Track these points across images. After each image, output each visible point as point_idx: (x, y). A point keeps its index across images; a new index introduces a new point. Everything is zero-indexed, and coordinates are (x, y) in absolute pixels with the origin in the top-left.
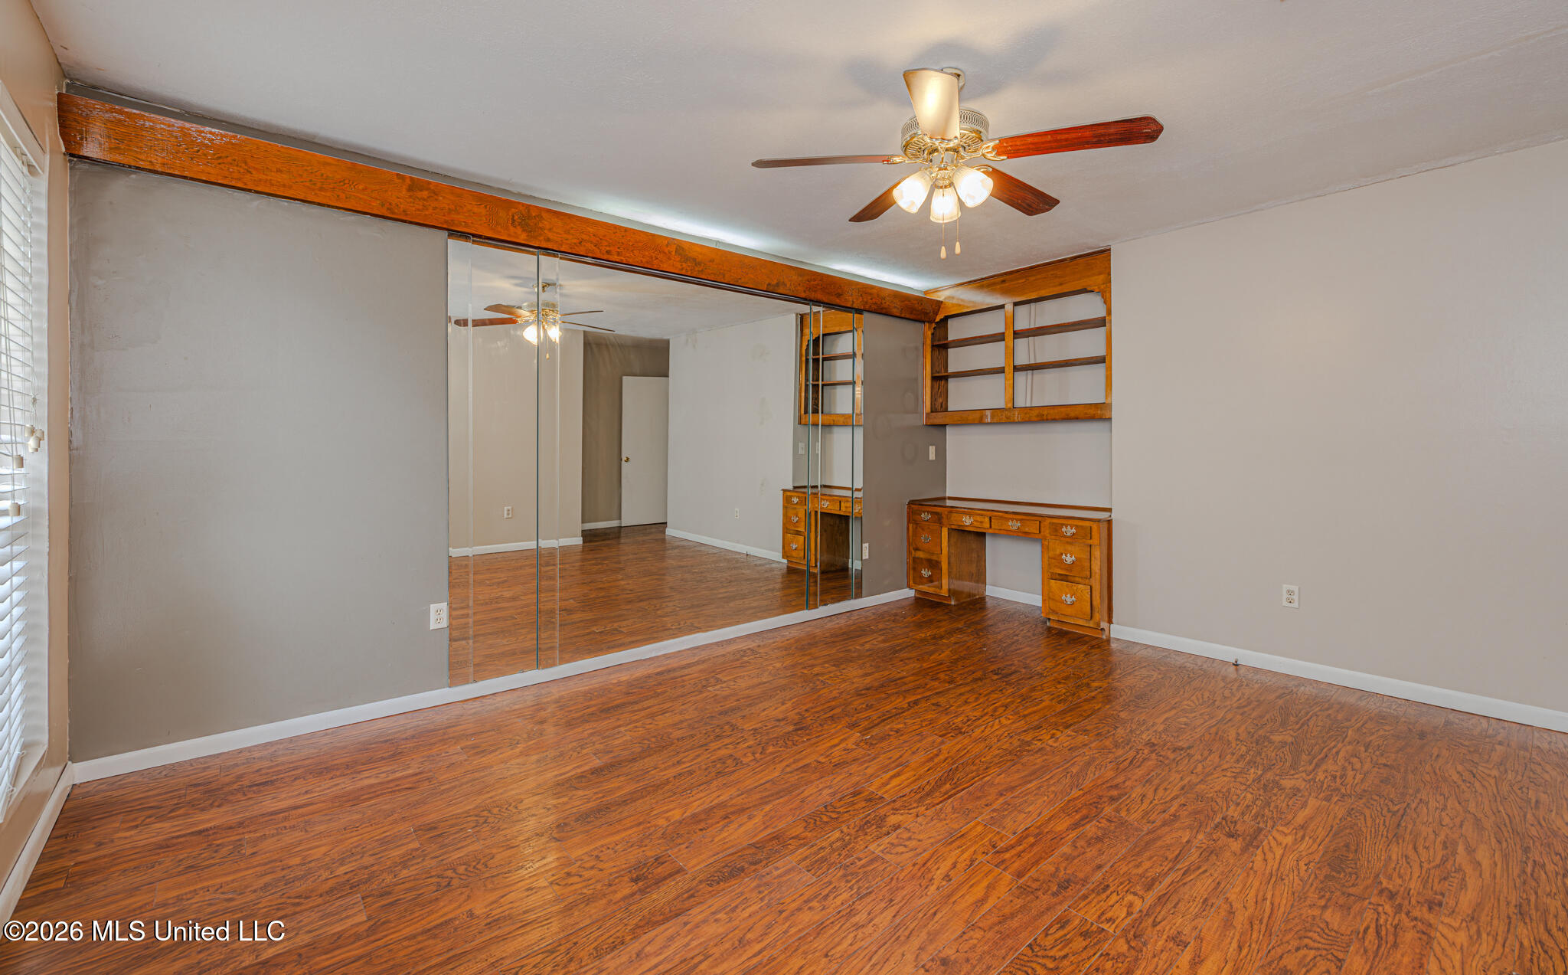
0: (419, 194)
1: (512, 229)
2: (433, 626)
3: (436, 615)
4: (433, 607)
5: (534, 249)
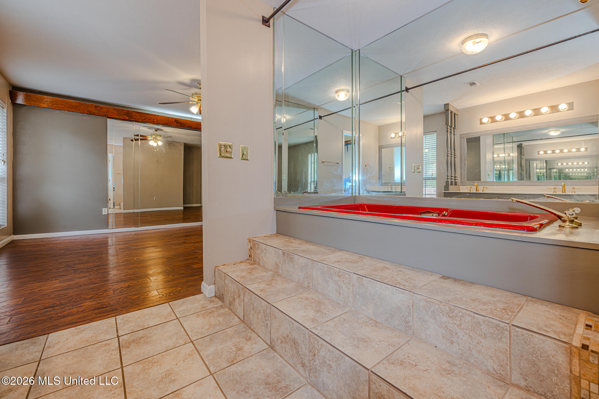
0: (97, 108)
1: (124, 116)
2: (103, 214)
3: (105, 211)
4: (103, 209)
5: (132, 121)
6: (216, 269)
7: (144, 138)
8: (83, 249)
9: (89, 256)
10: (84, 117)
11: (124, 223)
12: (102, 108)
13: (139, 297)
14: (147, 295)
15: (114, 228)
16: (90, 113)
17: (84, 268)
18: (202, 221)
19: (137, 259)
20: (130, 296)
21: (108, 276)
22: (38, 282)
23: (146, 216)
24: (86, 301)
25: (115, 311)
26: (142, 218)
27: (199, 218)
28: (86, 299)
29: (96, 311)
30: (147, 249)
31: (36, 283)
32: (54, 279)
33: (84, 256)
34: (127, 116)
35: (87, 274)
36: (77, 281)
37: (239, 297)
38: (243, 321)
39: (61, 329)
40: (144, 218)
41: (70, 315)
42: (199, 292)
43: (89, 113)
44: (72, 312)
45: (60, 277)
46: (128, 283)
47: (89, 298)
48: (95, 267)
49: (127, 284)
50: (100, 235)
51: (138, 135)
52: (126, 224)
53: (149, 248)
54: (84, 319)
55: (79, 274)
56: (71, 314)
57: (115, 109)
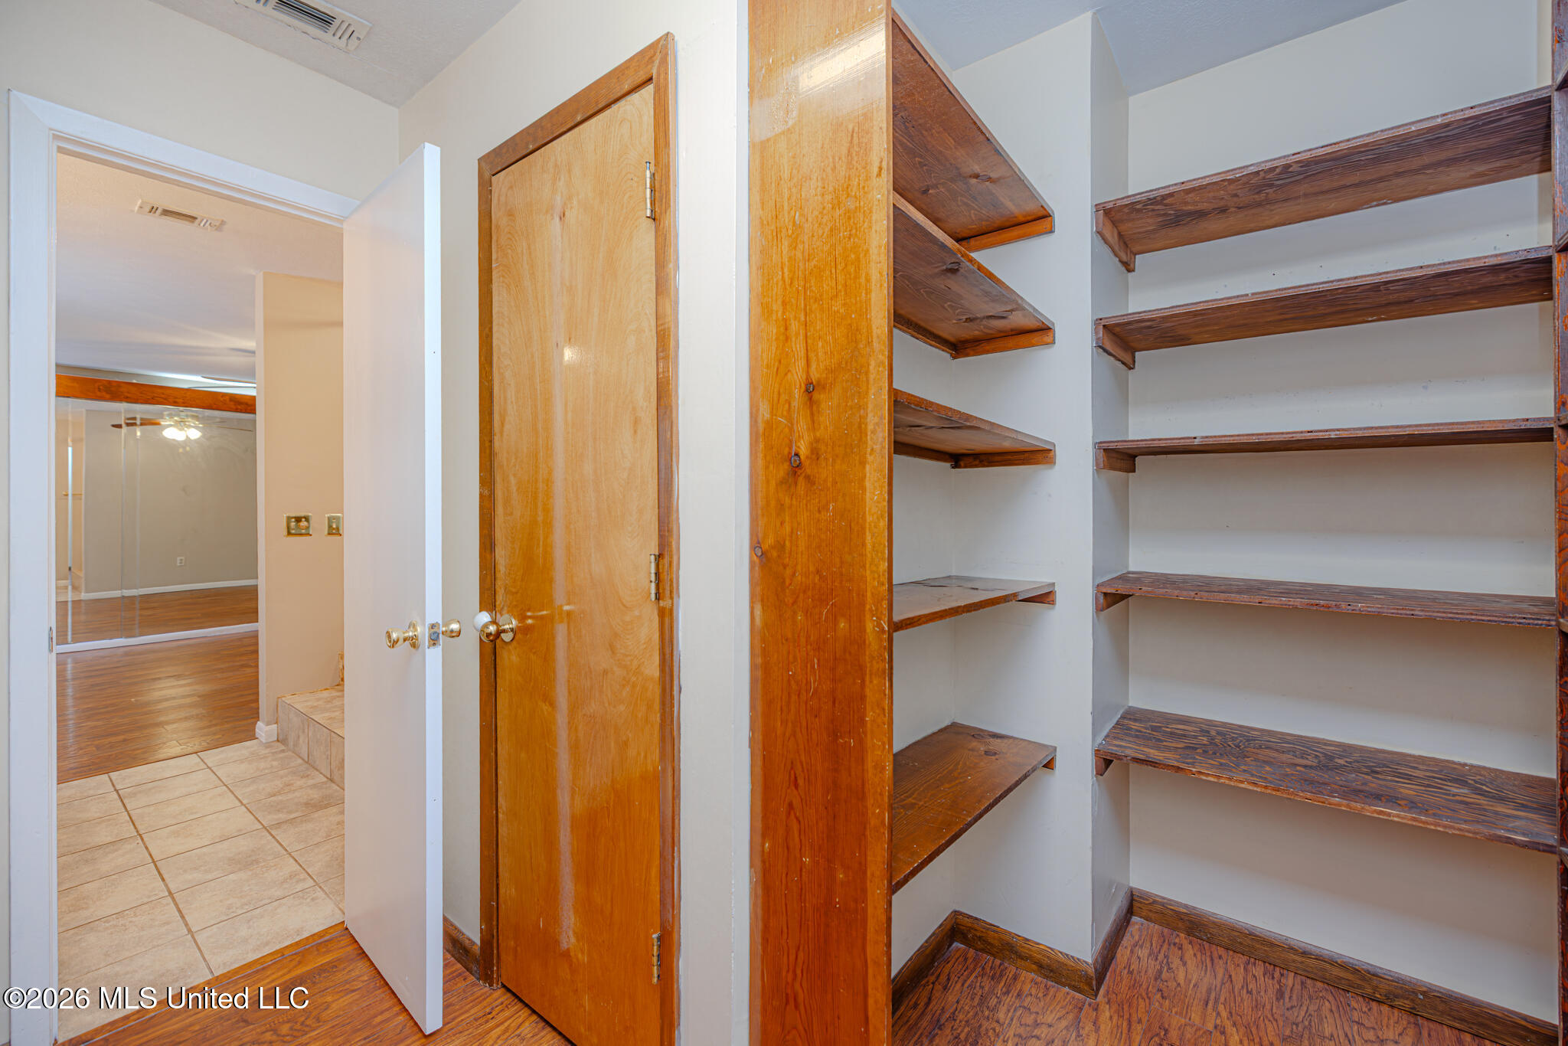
1: (98, 393)
5: (120, 401)
6: (280, 700)
18: (257, 622)
23: (153, 608)
26: (145, 613)
27: (252, 615)
30: (154, 682)
34: (106, 392)
37: (304, 732)
38: (307, 762)
40: (150, 612)
42: (253, 737)
52: (100, 631)
53: (161, 682)
57: (74, 379)
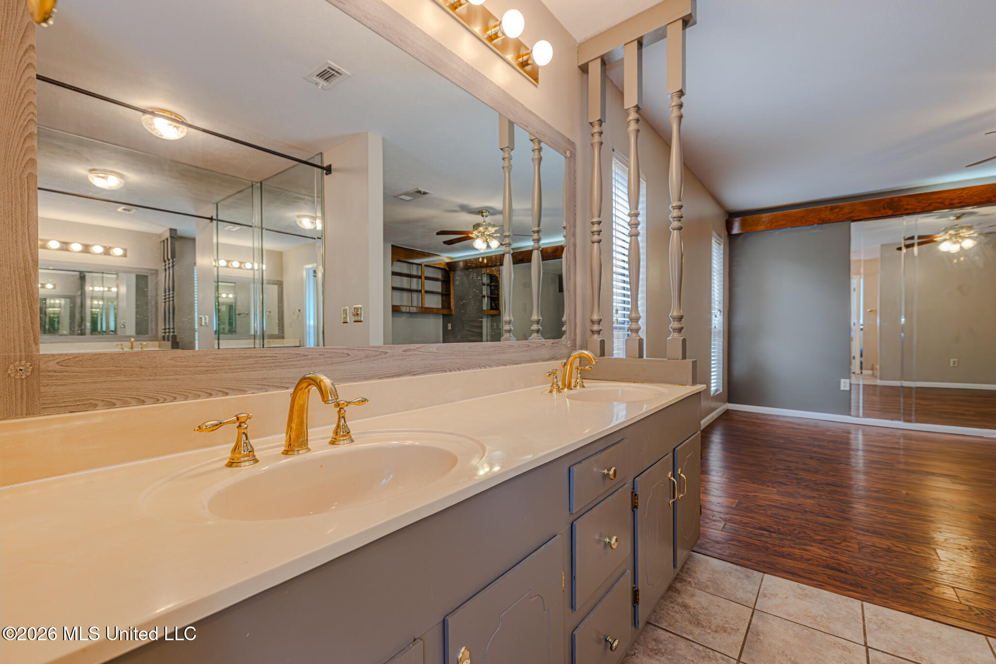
0: (835, 210)
1: (884, 211)
2: (842, 388)
3: (844, 384)
4: (843, 381)
5: (901, 215)
7: (926, 240)
8: (810, 445)
9: (818, 460)
10: (814, 231)
11: (882, 407)
12: (842, 208)
13: (911, 584)
14: (930, 589)
15: (861, 414)
16: (823, 222)
17: (810, 480)
19: (907, 494)
20: (890, 572)
21: (849, 511)
22: (754, 483)
24: (813, 544)
25: (860, 590)
26: (919, 402)
28: (814, 541)
29: (829, 572)
30: (930, 477)
31: (750, 483)
32: (770, 484)
33: (811, 458)
34: (890, 209)
35: (815, 494)
36: (801, 500)
39: (779, 574)
41: (791, 558)
43: (820, 222)
44: (793, 553)
45: (778, 484)
46: (888, 543)
47: (817, 540)
48: (828, 484)
49: (886, 543)
50: (836, 424)
51: (912, 238)
52: (886, 412)
53: (934, 478)
54: (811, 576)
55: (804, 489)
56: (792, 556)
57: (864, 204)
